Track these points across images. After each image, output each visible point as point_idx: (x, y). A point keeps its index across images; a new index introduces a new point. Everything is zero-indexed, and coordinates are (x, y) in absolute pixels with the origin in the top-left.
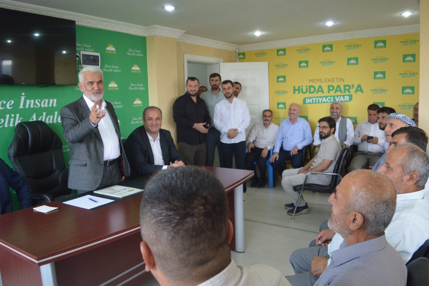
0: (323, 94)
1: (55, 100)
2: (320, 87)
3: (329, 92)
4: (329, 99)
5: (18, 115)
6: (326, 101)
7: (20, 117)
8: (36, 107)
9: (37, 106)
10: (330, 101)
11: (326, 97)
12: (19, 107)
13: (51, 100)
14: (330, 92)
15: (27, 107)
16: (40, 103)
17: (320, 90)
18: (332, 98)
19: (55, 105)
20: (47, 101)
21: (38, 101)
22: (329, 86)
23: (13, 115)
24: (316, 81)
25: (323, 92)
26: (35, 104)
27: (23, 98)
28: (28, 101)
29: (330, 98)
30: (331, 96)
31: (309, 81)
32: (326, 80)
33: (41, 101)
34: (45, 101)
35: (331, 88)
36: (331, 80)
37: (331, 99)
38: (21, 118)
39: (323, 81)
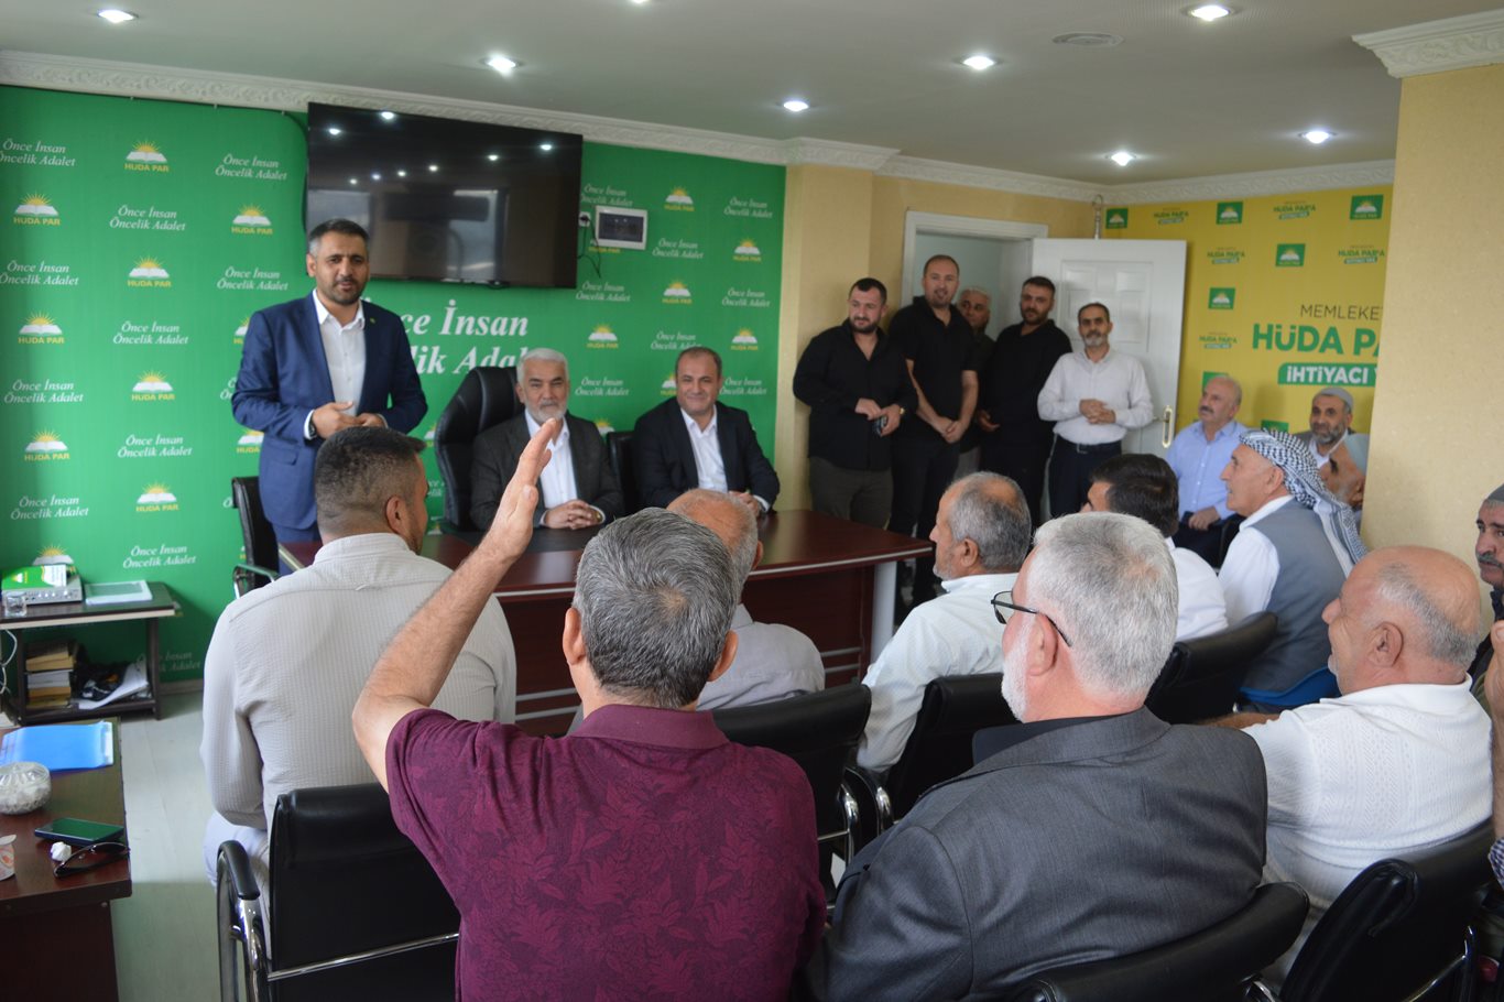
0: (1340, 356)
1: (525, 321)
2: (1332, 332)
3: (1357, 352)
4: (1356, 375)
5: (436, 350)
6: (1346, 381)
7: (440, 353)
8: (478, 333)
9: (481, 331)
10: (1358, 380)
11: (1348, 367)
12: (441, 330)
13: (515, 321)
14: (1362, 350)
15: (458, 331)
16: (489, 325)
17: (1332, 341)
18: (1366, 371)
19: (522, 332)
20: (505, 321)
21: (485, 321)
22: (1359, 332)
23: (425, 349)
24: (1322, 314)
25: (1340, 351)
26: (476, 326)
27: (450, 312)
28: (461, 320)
29: (1358, 370)
30: (1362, 366)
31: (1299, 312)
32: (1352, 310)
33: (492, 321)
34: (500, 322)
35: (1365, 339)
36: (1368, 313)
37: (1361, 376)
38: (442, 357)
39: (1344, 313)
